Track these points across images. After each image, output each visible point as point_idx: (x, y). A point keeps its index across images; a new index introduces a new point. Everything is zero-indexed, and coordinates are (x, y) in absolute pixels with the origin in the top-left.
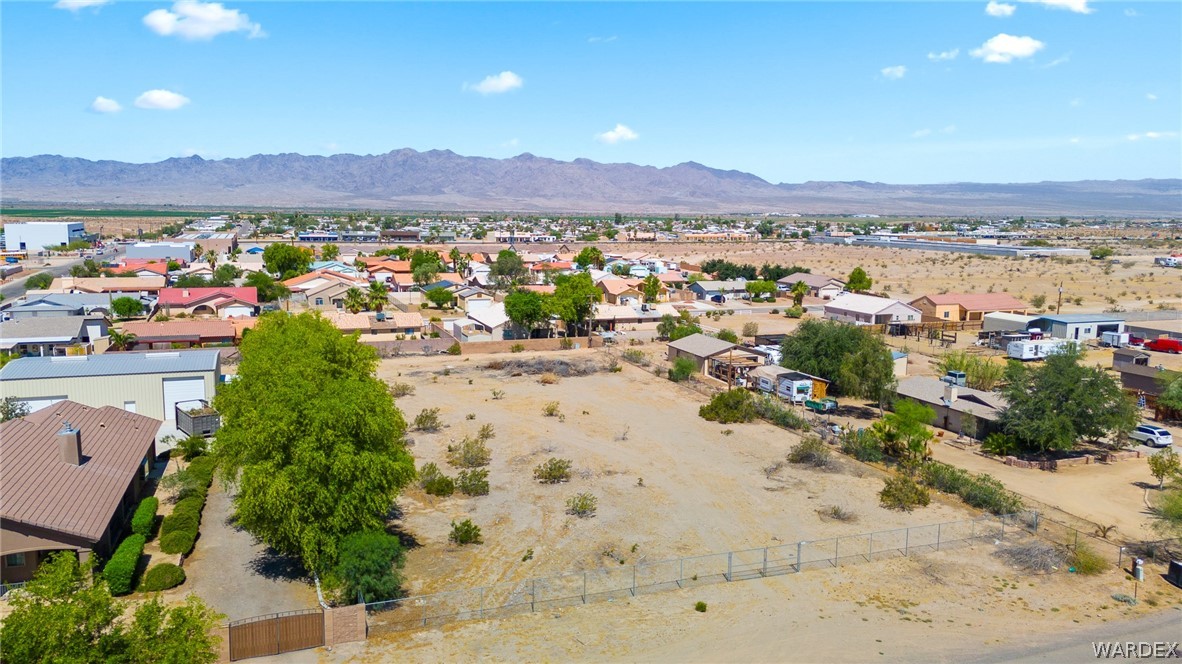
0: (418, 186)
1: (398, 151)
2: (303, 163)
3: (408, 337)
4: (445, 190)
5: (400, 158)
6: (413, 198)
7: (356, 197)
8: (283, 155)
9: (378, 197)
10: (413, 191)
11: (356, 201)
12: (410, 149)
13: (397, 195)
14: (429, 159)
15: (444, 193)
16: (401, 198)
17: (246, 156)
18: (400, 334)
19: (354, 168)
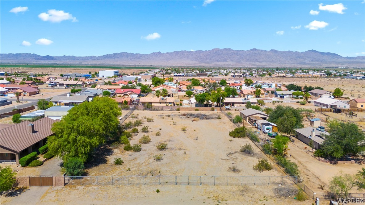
4: (228, 60)
10: (218, 61)
13: (213, 62)
19: (201, 54)
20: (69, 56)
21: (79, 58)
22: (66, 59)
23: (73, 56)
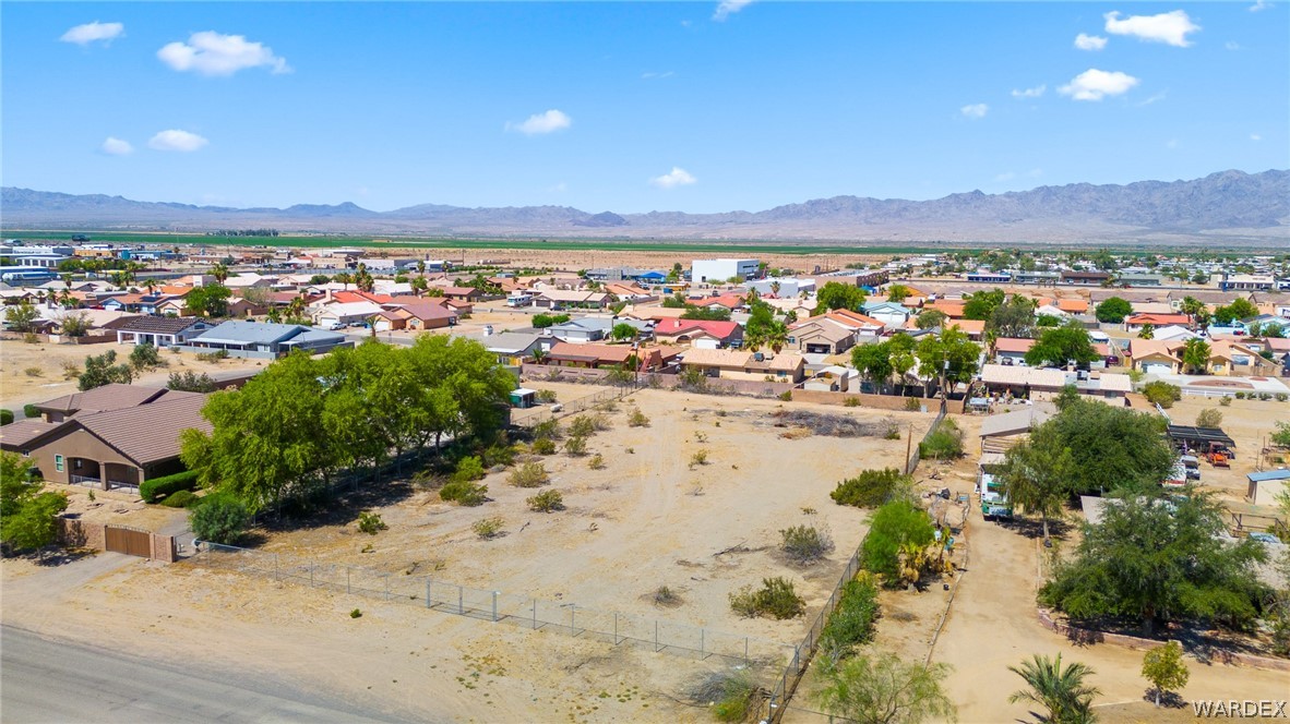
0: (1241, 217)
1: (1219, 174)
2: (1093, 194)
3: (778, 378)
4: (1281, 221)
5: (1220, 183)
6: (1229, 231)
7: (1149, 232)
8: (1070, 186)
9: (1181, 231)
10: (1233, 223)
11: (1150, 236)
12: (1237, 172)
13: (1209, 228)
14: (1262, 182)
15: (1278, 224)
16: (1213, 232)
17: (1029, 188)
18: (770, 375)
19: (1157, 198)
20: (669, 213)
21: (697, 219)
22: (659, 224)
23: (680, 214)
